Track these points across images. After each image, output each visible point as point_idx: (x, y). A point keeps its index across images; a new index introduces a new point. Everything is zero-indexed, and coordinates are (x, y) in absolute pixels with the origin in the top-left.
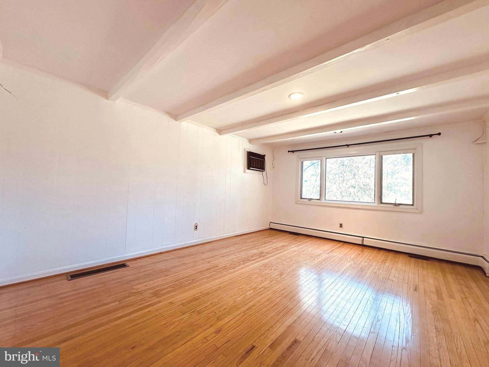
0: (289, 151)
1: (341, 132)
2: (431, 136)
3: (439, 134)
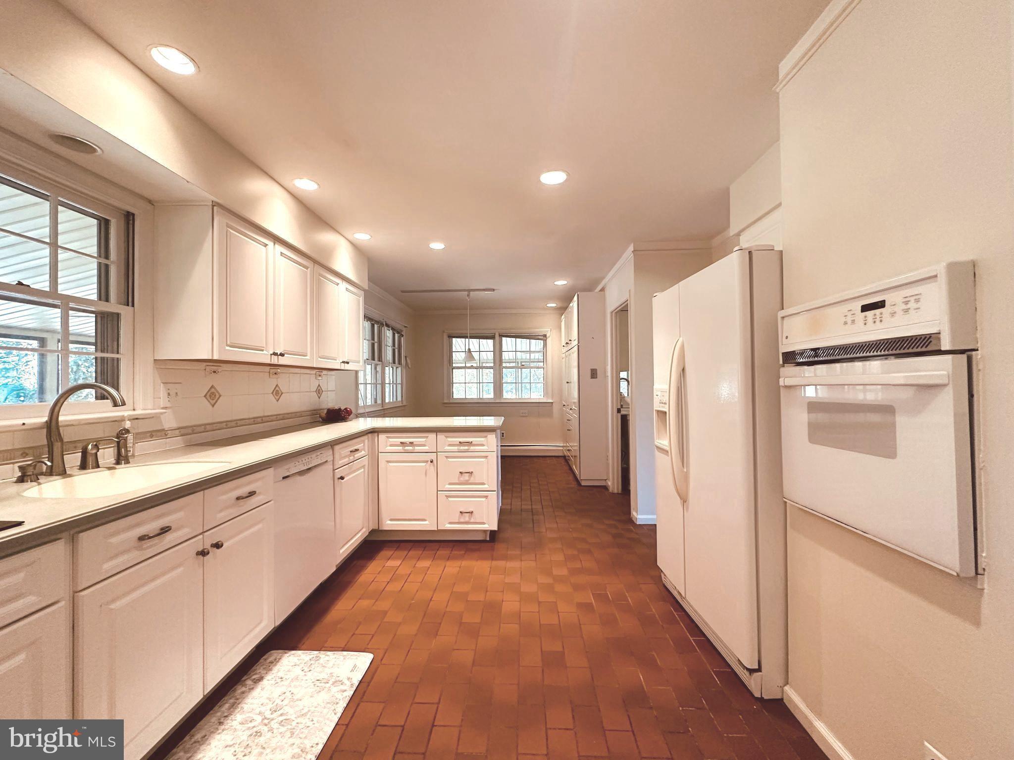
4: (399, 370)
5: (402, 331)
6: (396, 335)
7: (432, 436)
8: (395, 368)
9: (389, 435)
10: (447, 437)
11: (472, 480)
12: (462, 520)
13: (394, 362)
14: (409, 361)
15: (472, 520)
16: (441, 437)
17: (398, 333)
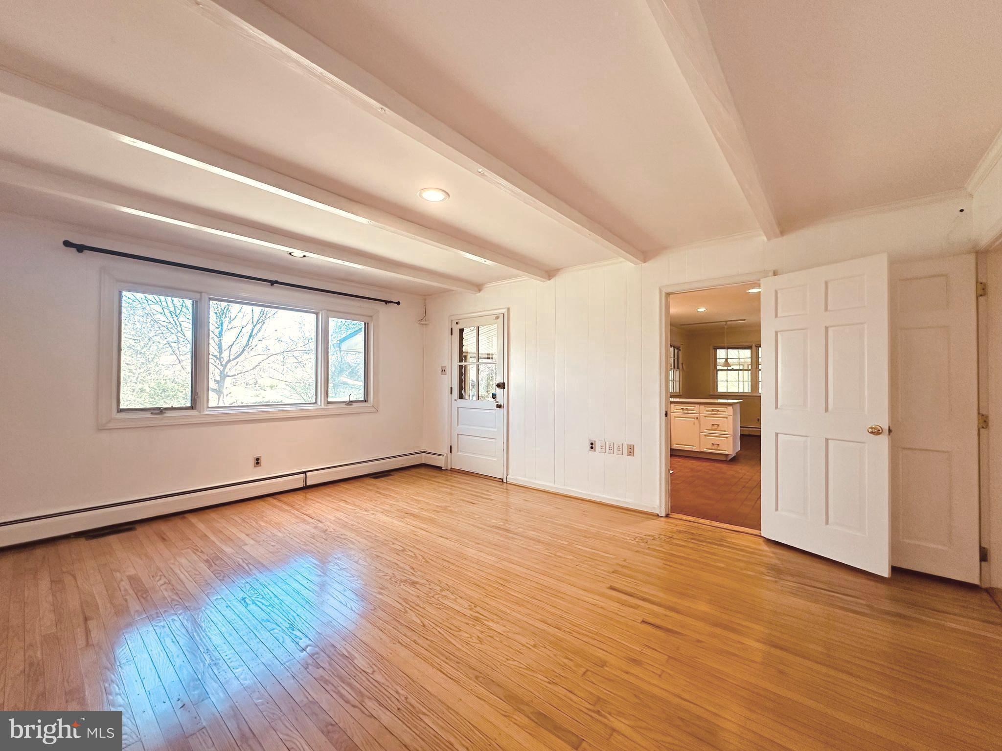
0: (67, 244)
1: (305, 256)
2: (387, 302)
3: (398, 303)
4: (678, 372)
5: (679, 347)
6: (676, 350)
7: (698, 406)
8: (675, 371)
9: (675, 405)
10: (705, 407)
11: (719, 428)
12: (713, 448)
13: (674, 368)
14: (684, 366)
15: (718, 449)
16: (702, 407)
17: (677, 349)
